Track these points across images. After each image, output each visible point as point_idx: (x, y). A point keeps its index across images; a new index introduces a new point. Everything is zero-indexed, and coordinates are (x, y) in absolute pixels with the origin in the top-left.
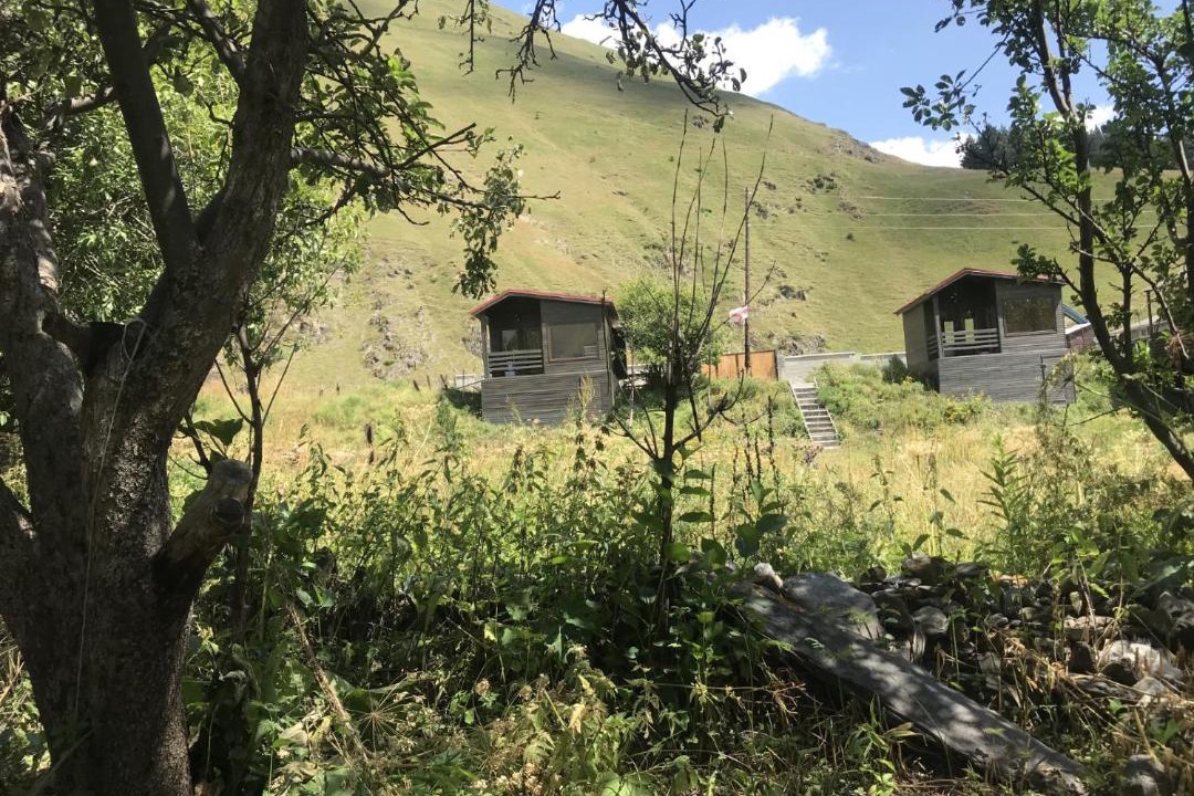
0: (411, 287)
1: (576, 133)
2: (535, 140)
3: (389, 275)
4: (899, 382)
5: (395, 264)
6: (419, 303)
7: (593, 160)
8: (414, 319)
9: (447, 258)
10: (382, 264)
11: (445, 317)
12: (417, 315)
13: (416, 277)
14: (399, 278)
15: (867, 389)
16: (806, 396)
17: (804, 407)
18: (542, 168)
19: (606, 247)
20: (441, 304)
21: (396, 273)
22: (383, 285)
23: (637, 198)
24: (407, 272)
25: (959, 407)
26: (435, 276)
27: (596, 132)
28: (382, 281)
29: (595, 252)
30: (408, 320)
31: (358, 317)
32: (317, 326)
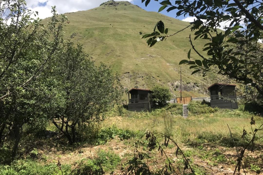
0: (143, 80)
1: (182, 44)
2: (172, 47)
3: (139, 77)
4: (203, 105)
5: (140, 75)
6: (144, 83)
7: (185, 50)
8: (143, 86)
9: (150, 73)
10: (137, 75)
11: (149, 86)
12: (143, 85)
13: (144, 78)
14: (141, 78)
15: (197, 106)
16: (186, 107)
17: (184, 109)
18: (173, 53)
19: (186, 69)
20: (148, 83)
21: (140, 77)
22: (138, 80)
23: (194, 58)
24: (142, 77)
25: (213, 109)
26: (148, 77)
27: (186, 44)
28: (137, 79)
29: (183, 70)
30: (142, 86)
31: (132, 86)
32: (125, 88)
